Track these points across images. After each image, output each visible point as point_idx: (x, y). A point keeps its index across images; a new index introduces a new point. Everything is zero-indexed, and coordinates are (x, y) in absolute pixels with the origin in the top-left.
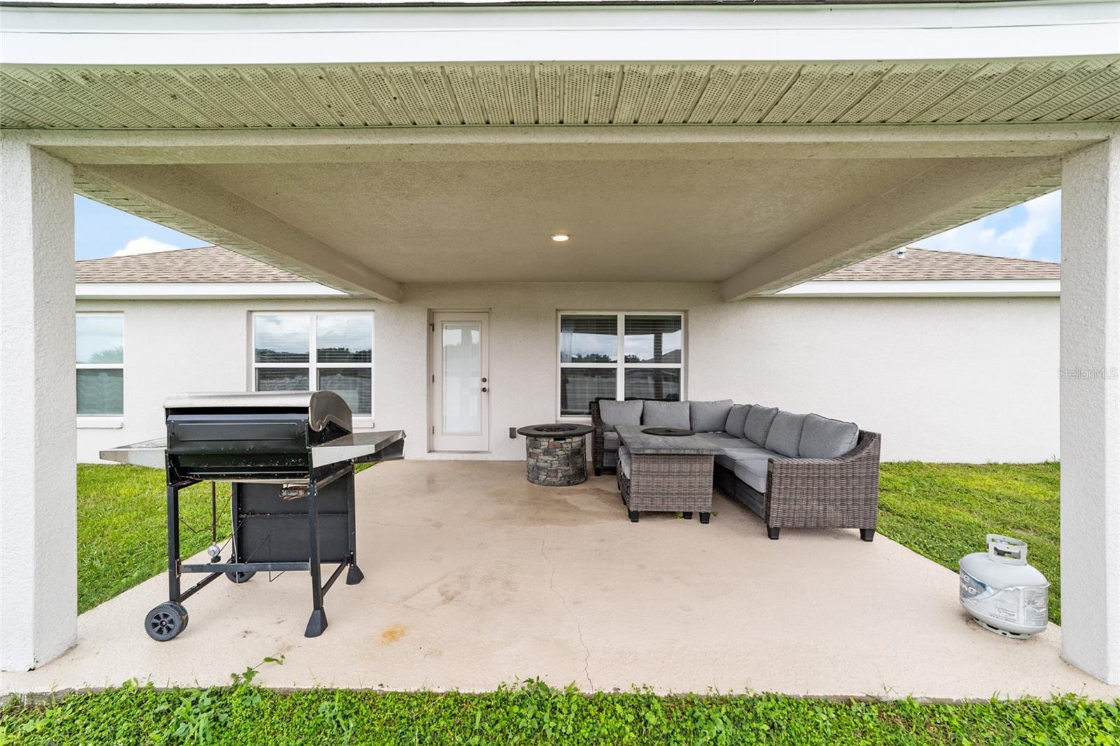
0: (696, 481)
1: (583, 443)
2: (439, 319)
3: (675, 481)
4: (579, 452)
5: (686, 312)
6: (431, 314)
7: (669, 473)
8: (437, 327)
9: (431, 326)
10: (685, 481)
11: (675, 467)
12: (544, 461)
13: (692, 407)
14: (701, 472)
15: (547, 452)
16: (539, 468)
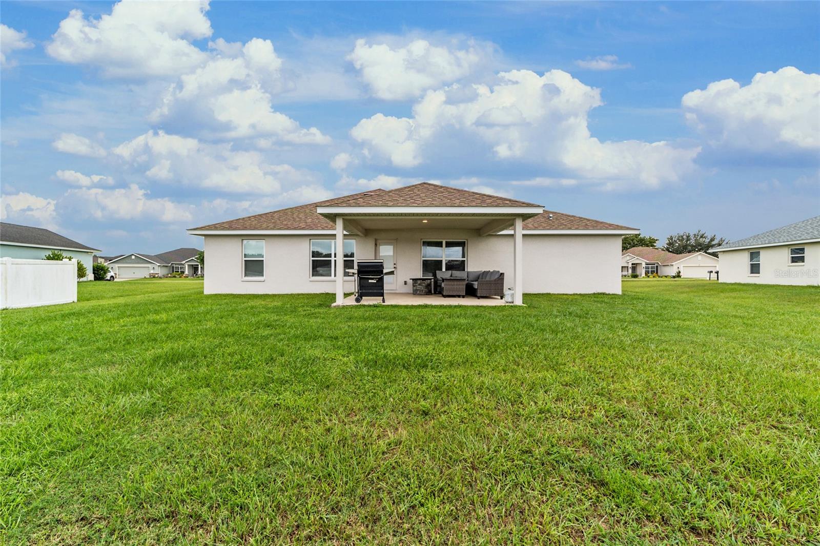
0: (461, 287)
1: (431, 282)
2: (379, 242)
3: (455, 287)
4: (429, 285)
5: (467, 240)
6: (376, 240)
7: (454, 285)
8: (378, 245)
9: (376, 244)
10: (458, 287)
11: (456, 283)
12: (419, 287)
13: (468, 273)
14: (463, 285)
15: (419, 285)
16: (417, 290)
